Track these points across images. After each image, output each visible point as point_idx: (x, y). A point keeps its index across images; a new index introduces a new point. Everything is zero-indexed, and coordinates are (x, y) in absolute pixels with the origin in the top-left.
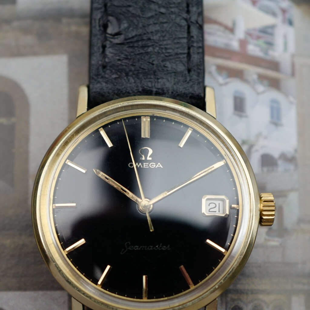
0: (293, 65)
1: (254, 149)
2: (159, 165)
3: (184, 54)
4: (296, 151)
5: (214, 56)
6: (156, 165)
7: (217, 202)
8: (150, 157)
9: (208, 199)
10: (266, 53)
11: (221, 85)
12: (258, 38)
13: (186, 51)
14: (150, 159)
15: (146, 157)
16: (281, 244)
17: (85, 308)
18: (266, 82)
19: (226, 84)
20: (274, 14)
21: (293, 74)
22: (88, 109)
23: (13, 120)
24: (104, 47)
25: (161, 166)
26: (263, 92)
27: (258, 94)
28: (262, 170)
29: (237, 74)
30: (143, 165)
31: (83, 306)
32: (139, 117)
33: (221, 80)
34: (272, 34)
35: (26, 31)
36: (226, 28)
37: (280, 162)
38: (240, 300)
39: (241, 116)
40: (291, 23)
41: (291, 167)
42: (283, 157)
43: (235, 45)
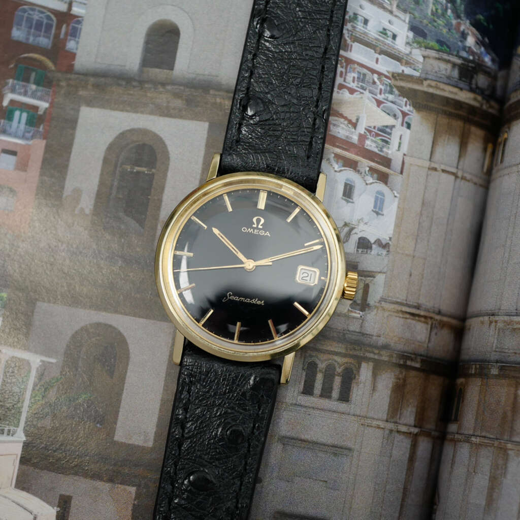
0: (403, 163)
1: (354, 232)
2: (268, 234)
3: (307, 142)
4: (390, 239)
5: (334, 145)
6: (265, 233)
7: (310, 273)
8: (261, 225)
9: (302, 269)
10: (381, 151)
11: (336, 171)
12: (377, 135)
13: (308, 140)
14: (261, 227)
15: (258, 225)
16: (361, 317)
17: (186, 340)
18: (375, 175)
19: (341, 171)
20: (395, 116)
21: (402, 173)
22: (217, 177)
23: (153, 170)
24: (240, 125)
25: (269, 235)
26: (371, 184)
27: (367, 184)
28: (357, 251)
29: (352, 165)
30: (254, 231)
31: (185, 338)
32: (258, 190)
33: (336, 167)
34: (390, 134)
35: (177, 95)
36: (350, 122)
37: (374, 246)
38: (317, 357)
39: (348, 202)
40: (409, 126)
41: (384, 252)
42: (378, 242)
43: (355, 139)
